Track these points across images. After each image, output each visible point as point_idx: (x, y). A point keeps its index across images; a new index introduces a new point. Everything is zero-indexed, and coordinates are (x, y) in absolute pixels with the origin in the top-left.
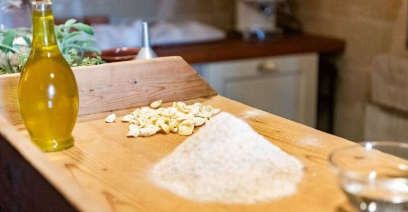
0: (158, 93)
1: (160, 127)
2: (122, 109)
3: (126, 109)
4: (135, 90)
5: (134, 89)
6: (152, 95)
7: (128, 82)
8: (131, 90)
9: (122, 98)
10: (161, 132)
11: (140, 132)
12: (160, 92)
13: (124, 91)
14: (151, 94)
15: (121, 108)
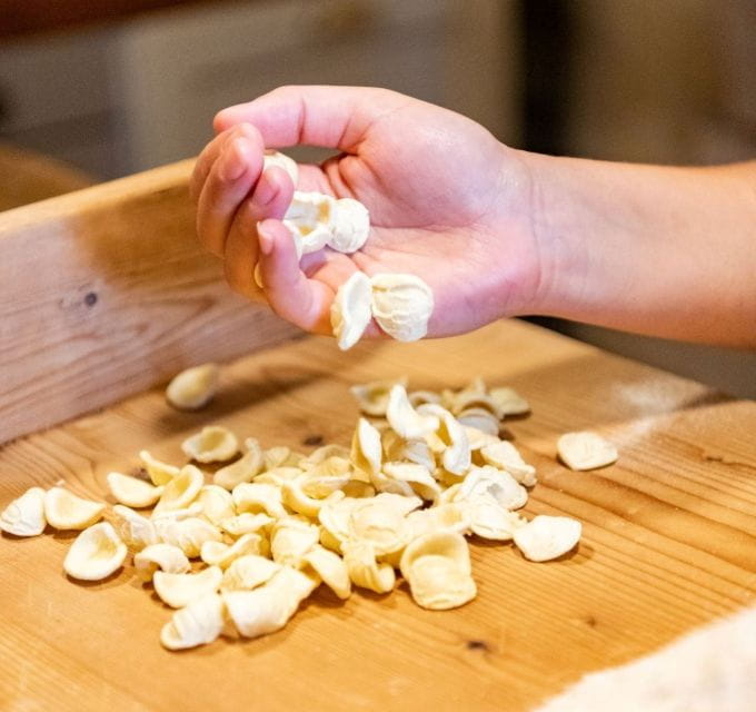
0: (189, 329)
1: (308, 570)
2: (41, 432)
3: (59, 426)
4: (92, 336)
5: (88, 329)
6: (163, 343)
7: (61, 302)
8: (75, 338)
9: (38, 379)
10: (323, 596)
11: (225, 612)
12: (199, 322)
13: (41, 351)
14: (161, 337)
15: (35, 426)
